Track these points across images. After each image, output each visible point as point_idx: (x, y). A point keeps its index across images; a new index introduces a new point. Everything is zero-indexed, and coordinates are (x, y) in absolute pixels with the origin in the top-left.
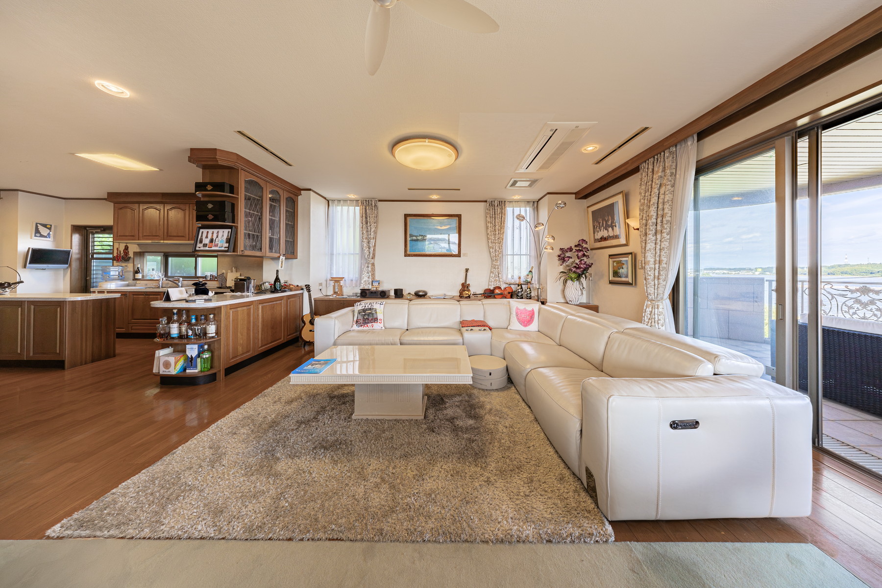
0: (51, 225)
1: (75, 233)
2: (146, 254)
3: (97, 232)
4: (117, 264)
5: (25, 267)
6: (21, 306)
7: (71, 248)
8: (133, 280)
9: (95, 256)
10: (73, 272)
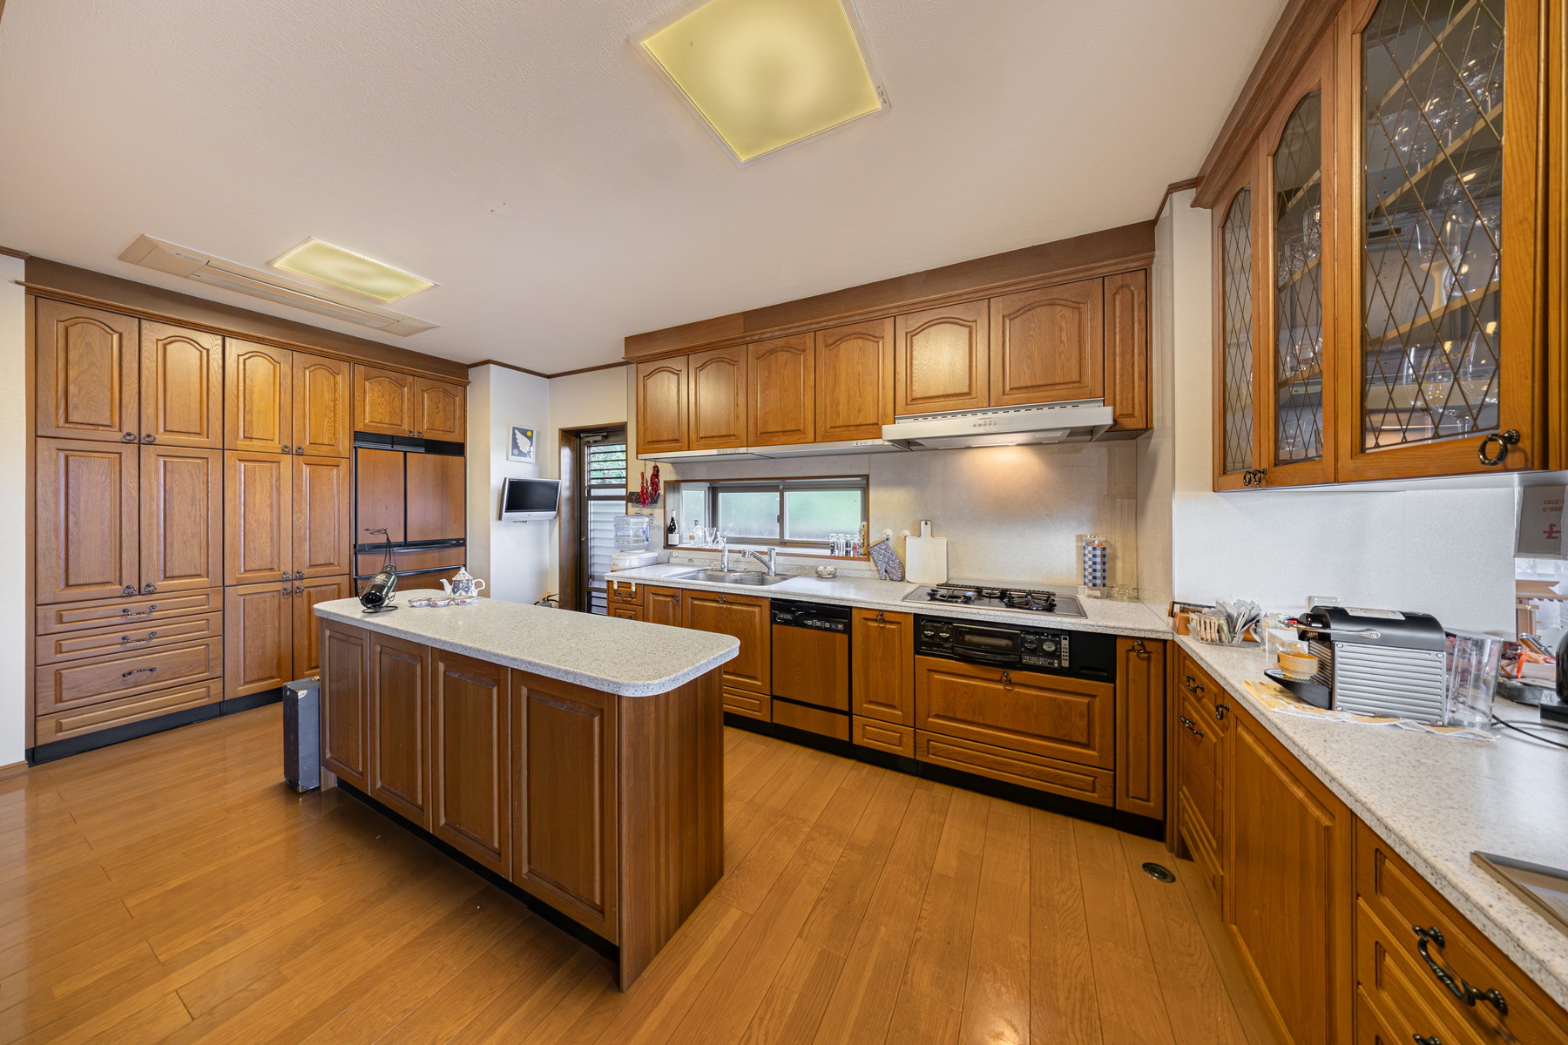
0: (532, 432)
1: (564, 445)
2: (683, 484)
3: (596, 441)
4: (636, 510)
5: (500, 518)
6: (498, 683)
7: (560, 478)
8: (664, 548)
9: (594, 492)
10: (562, 526)
